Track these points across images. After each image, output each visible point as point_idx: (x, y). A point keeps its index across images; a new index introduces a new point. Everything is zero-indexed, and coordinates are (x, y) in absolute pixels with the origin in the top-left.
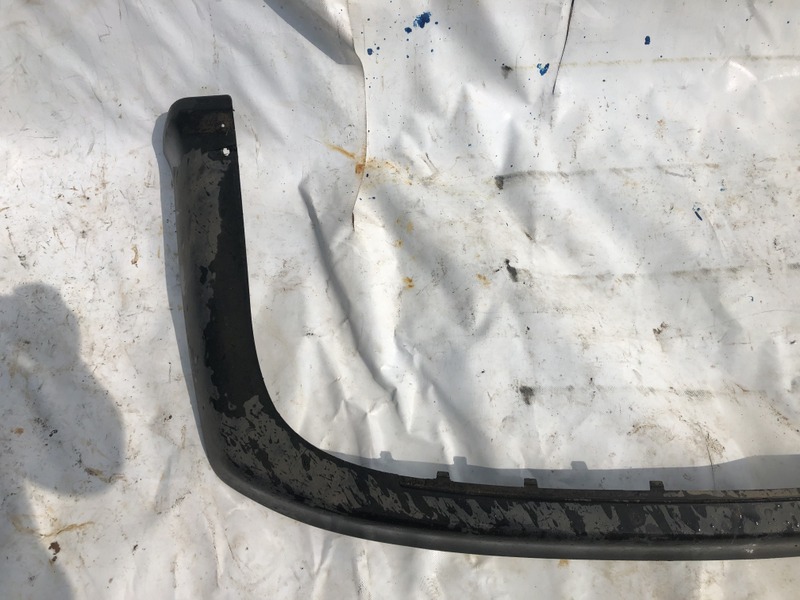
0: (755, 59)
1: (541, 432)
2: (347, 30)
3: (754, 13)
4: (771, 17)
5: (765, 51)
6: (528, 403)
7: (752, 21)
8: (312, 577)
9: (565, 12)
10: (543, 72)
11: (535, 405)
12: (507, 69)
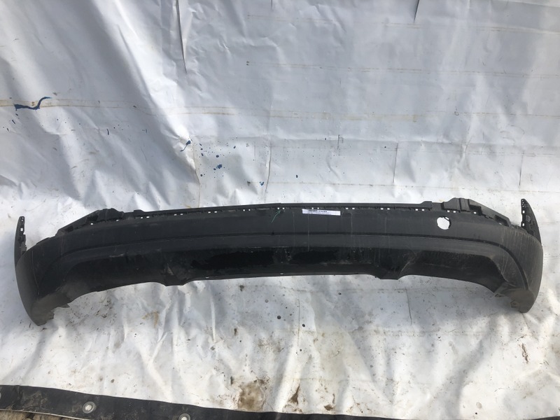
0: (334, 184)
1: (244, 300)
2: (194, 167)
3: (331, 170)
4: (337, 171)
5: (337, 182)
6: (241, 290)
7: (331, 172)
8: (157, 343)
9: (268, 166)
10: (262, 185)
11: (244, 291)
12: (249, 183)
